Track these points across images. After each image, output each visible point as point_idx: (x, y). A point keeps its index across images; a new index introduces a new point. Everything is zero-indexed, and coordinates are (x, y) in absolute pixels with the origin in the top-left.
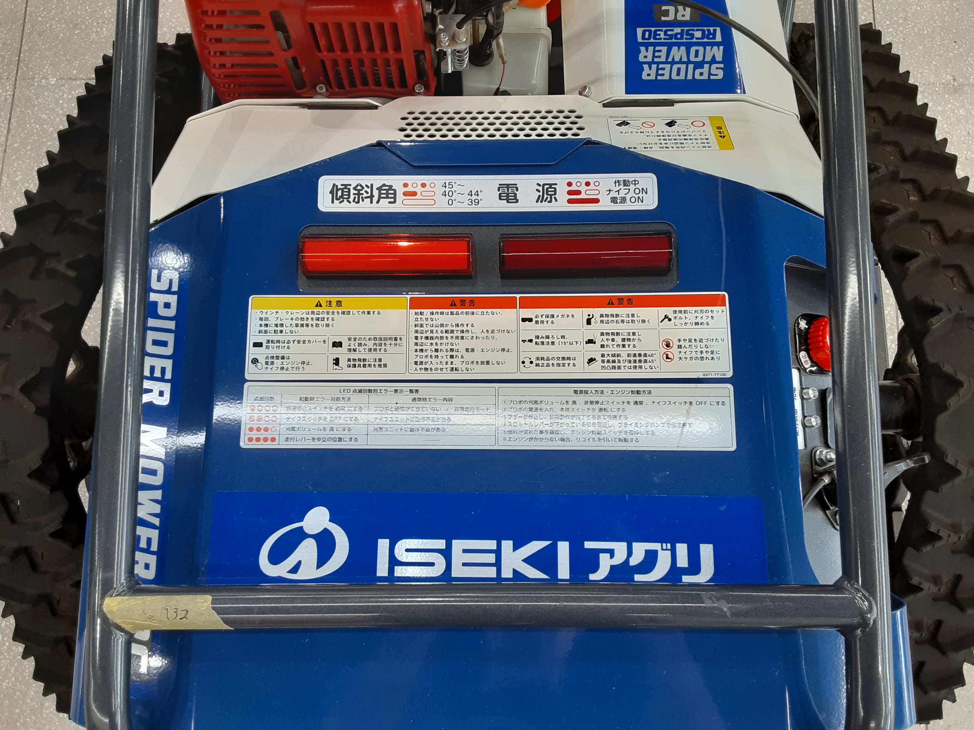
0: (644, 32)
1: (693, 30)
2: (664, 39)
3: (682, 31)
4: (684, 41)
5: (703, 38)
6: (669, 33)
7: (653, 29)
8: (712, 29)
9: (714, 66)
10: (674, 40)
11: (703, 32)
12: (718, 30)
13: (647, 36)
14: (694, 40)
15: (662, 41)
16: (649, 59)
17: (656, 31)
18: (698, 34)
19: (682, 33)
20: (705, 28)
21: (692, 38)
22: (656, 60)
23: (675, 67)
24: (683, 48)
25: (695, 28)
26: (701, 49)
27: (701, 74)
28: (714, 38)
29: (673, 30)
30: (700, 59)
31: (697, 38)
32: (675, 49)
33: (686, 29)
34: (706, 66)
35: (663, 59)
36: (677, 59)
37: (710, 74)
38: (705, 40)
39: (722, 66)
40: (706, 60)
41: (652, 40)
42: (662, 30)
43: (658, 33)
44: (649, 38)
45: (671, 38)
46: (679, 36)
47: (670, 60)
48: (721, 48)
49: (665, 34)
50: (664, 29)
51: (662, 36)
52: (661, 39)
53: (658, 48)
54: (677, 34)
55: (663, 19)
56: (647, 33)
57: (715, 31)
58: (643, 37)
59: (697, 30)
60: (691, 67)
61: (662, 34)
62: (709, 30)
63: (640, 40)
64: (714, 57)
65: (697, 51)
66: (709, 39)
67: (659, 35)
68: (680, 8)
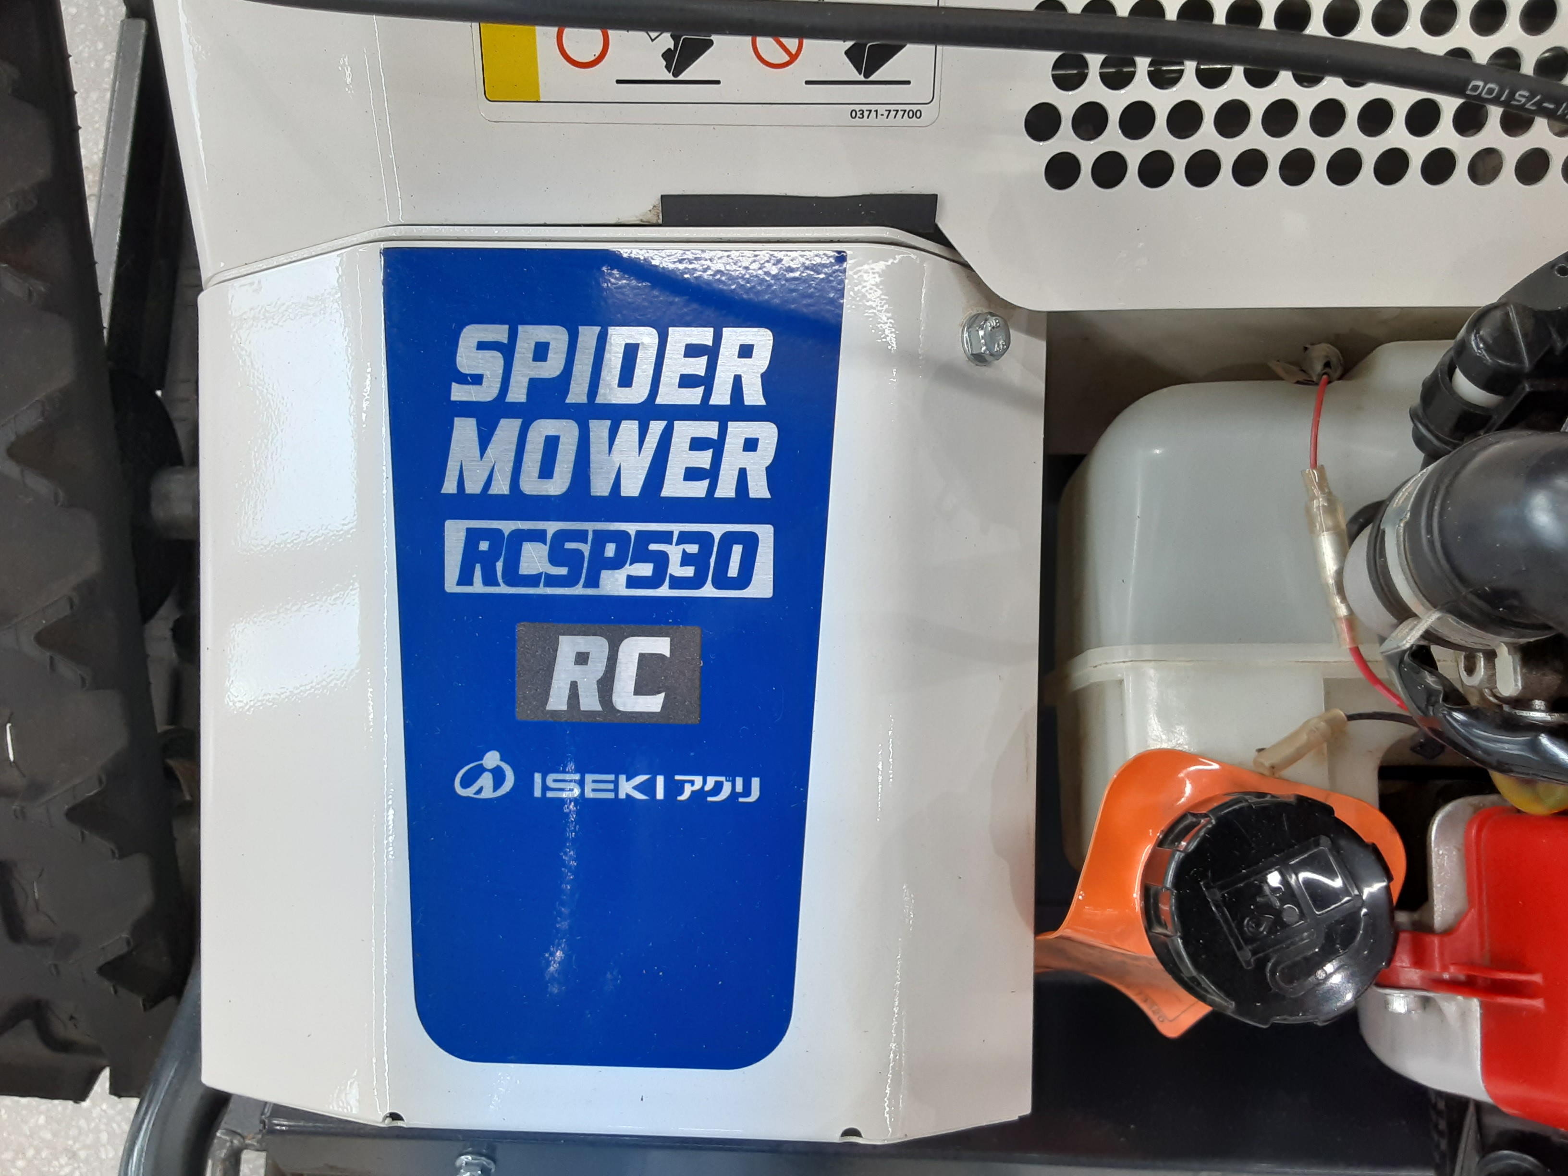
0: (745, 578)
1: (552, 581)
2: (666, 537)
3: (593, 581)
4: (590, 527)
5: (520, 537)
6: (645, 570)
7: (708, 591)
8: (478, 587)
9: (486, 393)
10: (632, 528)
11: (513, 576)
12: (451, 585)
13: (737, 551)
14: (552, 527)
15: (676, 528)
16: (738, 431)
17: (697, 582)
18: (534, 559)
19: (600, 564)
20: (504, 589)
21: (562, 536)
22: (709, 429)
23: (637, 394)
24: (600, 487)
25: (542, 590)
26: (531, 485)
27: (541, 352)
28: (473, 537)
29: (632, 582)
30: (543, 428)
31: (539, 536)
32: (632, 488)
33: (579, 590)
34: (518, 394)
35: (685, 431)
36: (629, 428)
37: (508, 350)
38: (507, 527)
39: (459, 393)
40: (517, 423)
41: (717, 530)
42: (677, 583)
43: (689, 572)
44: (729, 540)
45: (645, 538)
46: (610, 550)
47: (656, 427)
48: (450, 487)
49: (661, 561)
50: (664, 591)
51: (674, 552)
52: (685, 538)
53: (699, 489)
54: (617, 564)
55: (661, 646)
56: (733, 571)
57: (465, 578)
58: (750, 543)
59: (533, 580)
60: (577, 394)
61: (676, 569)
62: (488, 579)
63: (765, 533)
64: (484, 441)
65: (546, 471)
66: (494, 535)
67: (687, 559)
68: (590, 702)
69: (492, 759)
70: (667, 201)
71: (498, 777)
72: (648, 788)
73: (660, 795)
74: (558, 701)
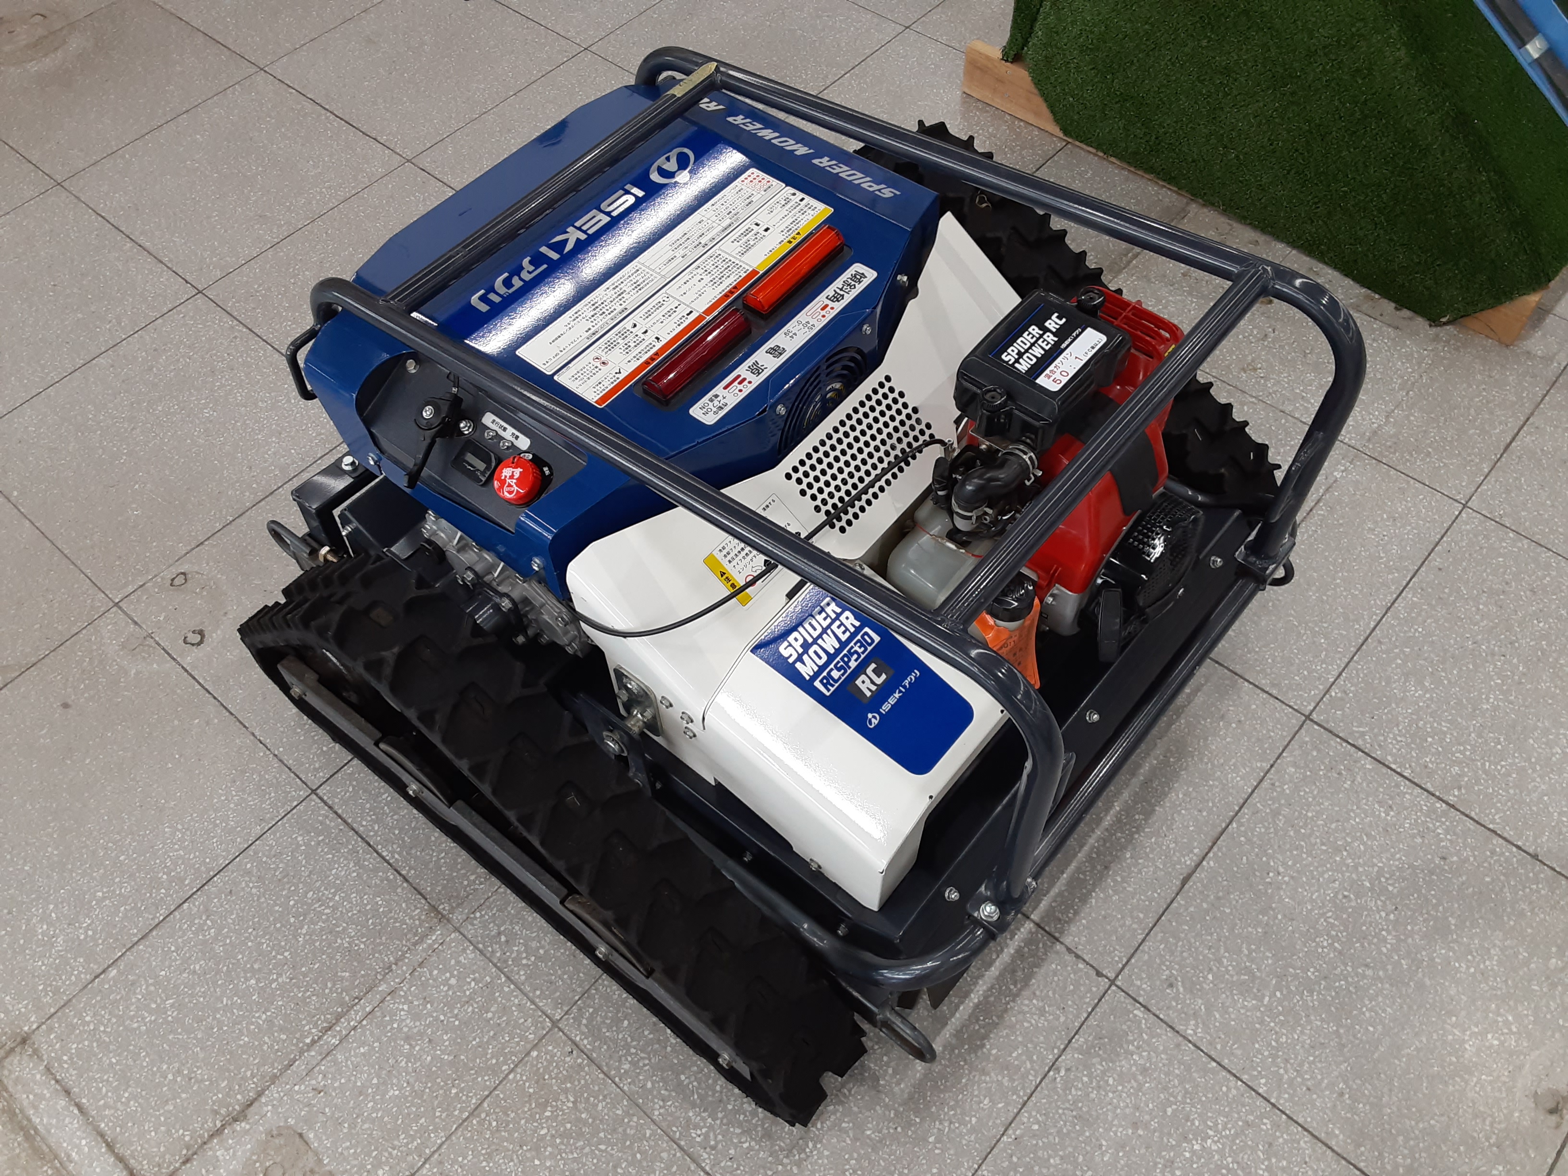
0: (873, 641)
1: (843, 675)
2: (852, 647)
3: (849, 668)
4: (838, 659)
5: (829, 673)
6: (855, 656)
7: (869, 648)
8: (832, 689)
9: (795, 656)
10: (845, 652)
11: (836, 681)
12: (828, 694)
13: (866, 637)
14: (832, 666)
15: (852, 644)
16: (842, 618)
17: (866, 649)
18: (835, 674)
19: (847, 663)
20: (837, 685)
21: (835, 666)
22: (838, 623)
23: (819, 630)
24: (832, 651)
25: (843, 678)
26: (821, 662)
27: (796, 639)
28: (821, 681)
29: (856, 660)
30: (811, 652)
31: (832, 670)
32: (837, 646)
33: (849, 671)
34: (800, 650)
35: (834, 627)
36: (825, 636)
37: (790, 645)
38: (825, 674)
39: (791, 660)
40: (806, 655)
41: (859, 637)
42: (863, 653)
43: (863, 649)
44: (862, 637)
45: (849, 651)
46: (846, 659)
47: (829, 631)
48: (808, 678)
49: (856, 652)
50: (863, 656)
51: (856, 648)
52: (855, 644)
53: (848, 634)
54: (849, 660)
55: (873, 666)
56: (869, 641)
57: (828, 690)
58: (866, 633)
59: (840, 678)
60: (810, 640)
61: (860, 650)
62: (832, 686)
63: (867, 629)
64: (803, 663)
65: (820, 658)
66: (824, 678)
67: (860, 647)
68: (874, 688)
69: (870, 716)
70: (787, 595)
71: (874, 717)
72: (900, 692)
73: (903, 690)
74: (868, 694)
